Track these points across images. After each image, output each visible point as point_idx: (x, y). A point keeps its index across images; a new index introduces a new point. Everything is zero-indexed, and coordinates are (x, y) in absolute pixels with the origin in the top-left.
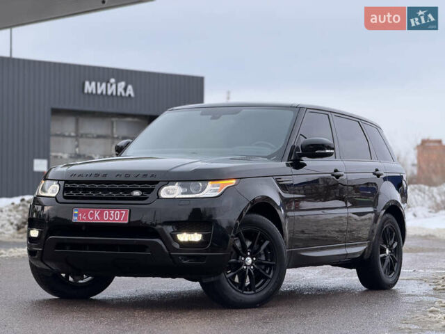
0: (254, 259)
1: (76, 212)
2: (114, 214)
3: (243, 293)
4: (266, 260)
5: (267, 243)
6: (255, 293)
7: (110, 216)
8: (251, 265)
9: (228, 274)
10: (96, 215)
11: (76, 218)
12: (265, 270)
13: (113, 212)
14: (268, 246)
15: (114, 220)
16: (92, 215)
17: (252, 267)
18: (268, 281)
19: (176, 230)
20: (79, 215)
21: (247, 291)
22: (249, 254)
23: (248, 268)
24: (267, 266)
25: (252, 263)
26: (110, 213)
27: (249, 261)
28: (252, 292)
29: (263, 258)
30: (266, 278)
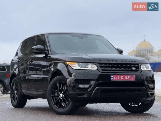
1: (112, 76)
2: (129, 77)
7: (127, 78)
10: (122, 77)
11: (113, 79)
13: (128, 76)
15: (129, 79)
16: (120, 77)
20: (114, 78)
26: (127, 77)
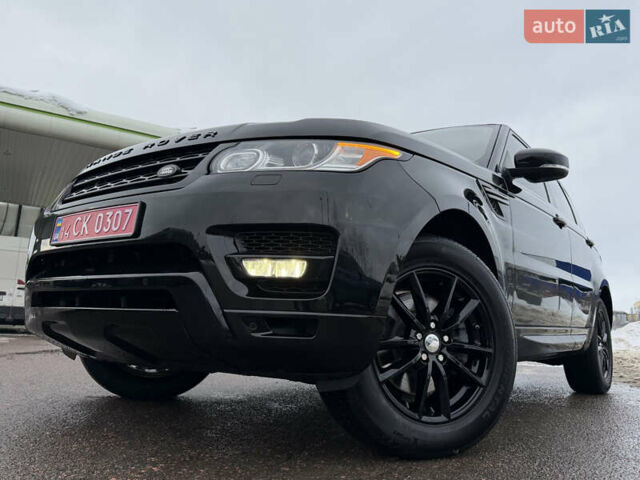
0: (446, 338)
2: (112, 218)
3: (419, 421)
4: (471, 342)
5: (473, 304)
6: (450, 420)
7: (105, 224)
8: (439, 352)
9: (383, 371)
10: (84, 225)
12: (469, 365)
13: (111, 214)
14: (476, 312)
15: (110, 230)
17: (441, 358)
18: (478, 391)
19: (242, 249)
21: (428, 414)
22: (433, 325)
23: (432, 358)
24: (474, 356)
25: (442, 346)
26: (105, 218)
27: (433, 342)
28: (442, 418)
29: (464, 337)
30: (473, 385)
